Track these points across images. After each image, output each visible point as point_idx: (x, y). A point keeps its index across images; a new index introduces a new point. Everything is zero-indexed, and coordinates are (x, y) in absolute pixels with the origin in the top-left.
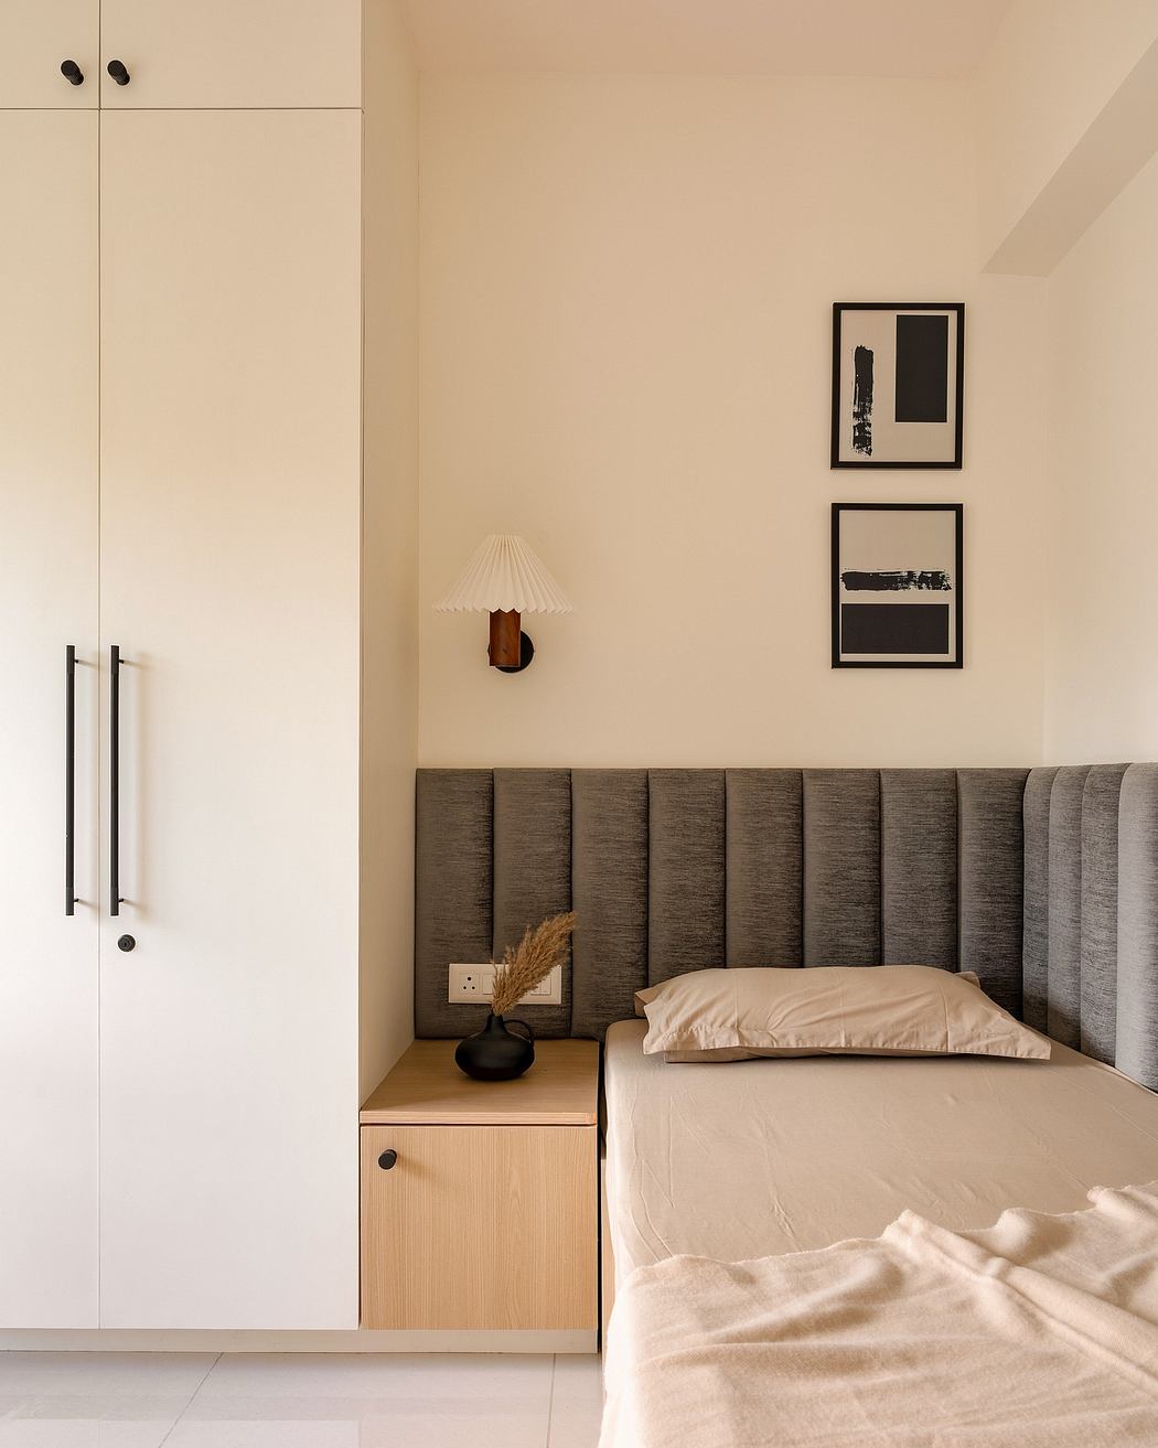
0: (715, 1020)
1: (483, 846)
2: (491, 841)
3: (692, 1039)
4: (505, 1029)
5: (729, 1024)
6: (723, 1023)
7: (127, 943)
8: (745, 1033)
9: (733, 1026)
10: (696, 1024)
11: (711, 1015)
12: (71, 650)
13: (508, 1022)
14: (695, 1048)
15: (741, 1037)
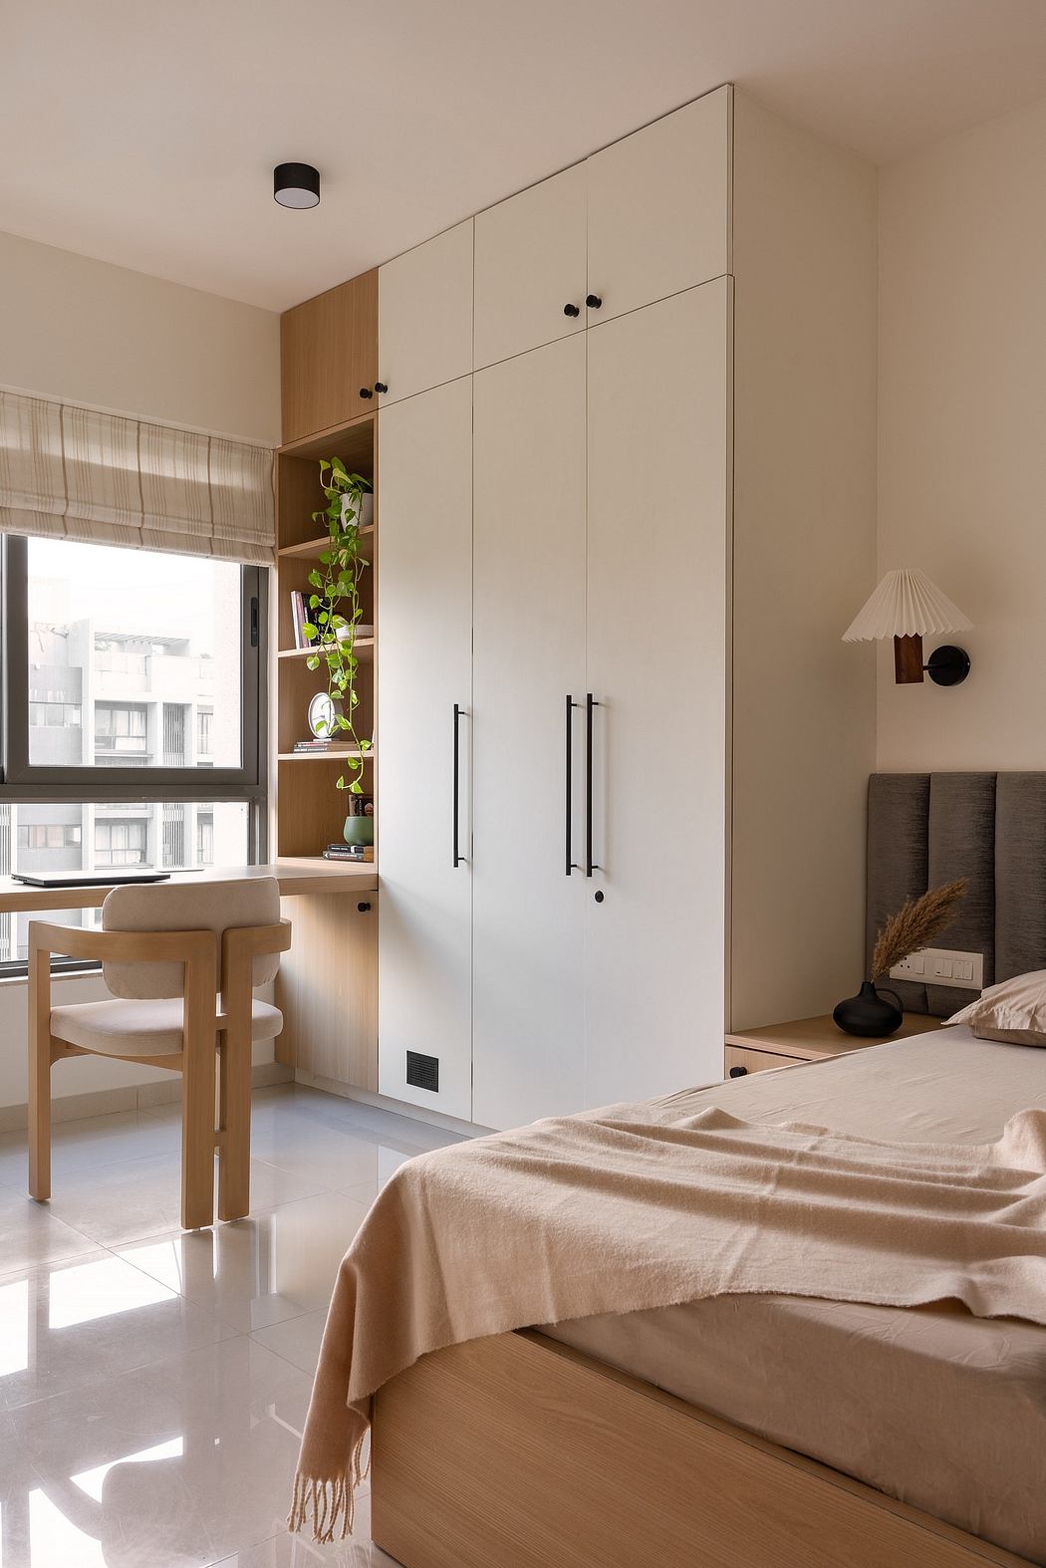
0: (1016, 1004)
1: (917, 842)
2: (924, 837)
3: (991, 1017)
4: (875, 994)
5: (1026, 1010)
6: (1021, 1008)
7: (599, 897)
8: (1039, 1019)
9: (1029, 1012)
10: (998, 1006)
11: (1013, 1001)
12: (569, 698)
13: (879, 990)
14: (992, 1026)
15: (1034, 1021)
